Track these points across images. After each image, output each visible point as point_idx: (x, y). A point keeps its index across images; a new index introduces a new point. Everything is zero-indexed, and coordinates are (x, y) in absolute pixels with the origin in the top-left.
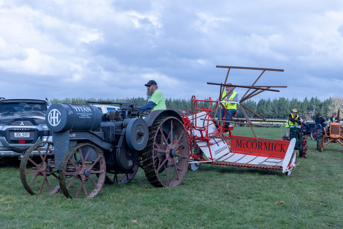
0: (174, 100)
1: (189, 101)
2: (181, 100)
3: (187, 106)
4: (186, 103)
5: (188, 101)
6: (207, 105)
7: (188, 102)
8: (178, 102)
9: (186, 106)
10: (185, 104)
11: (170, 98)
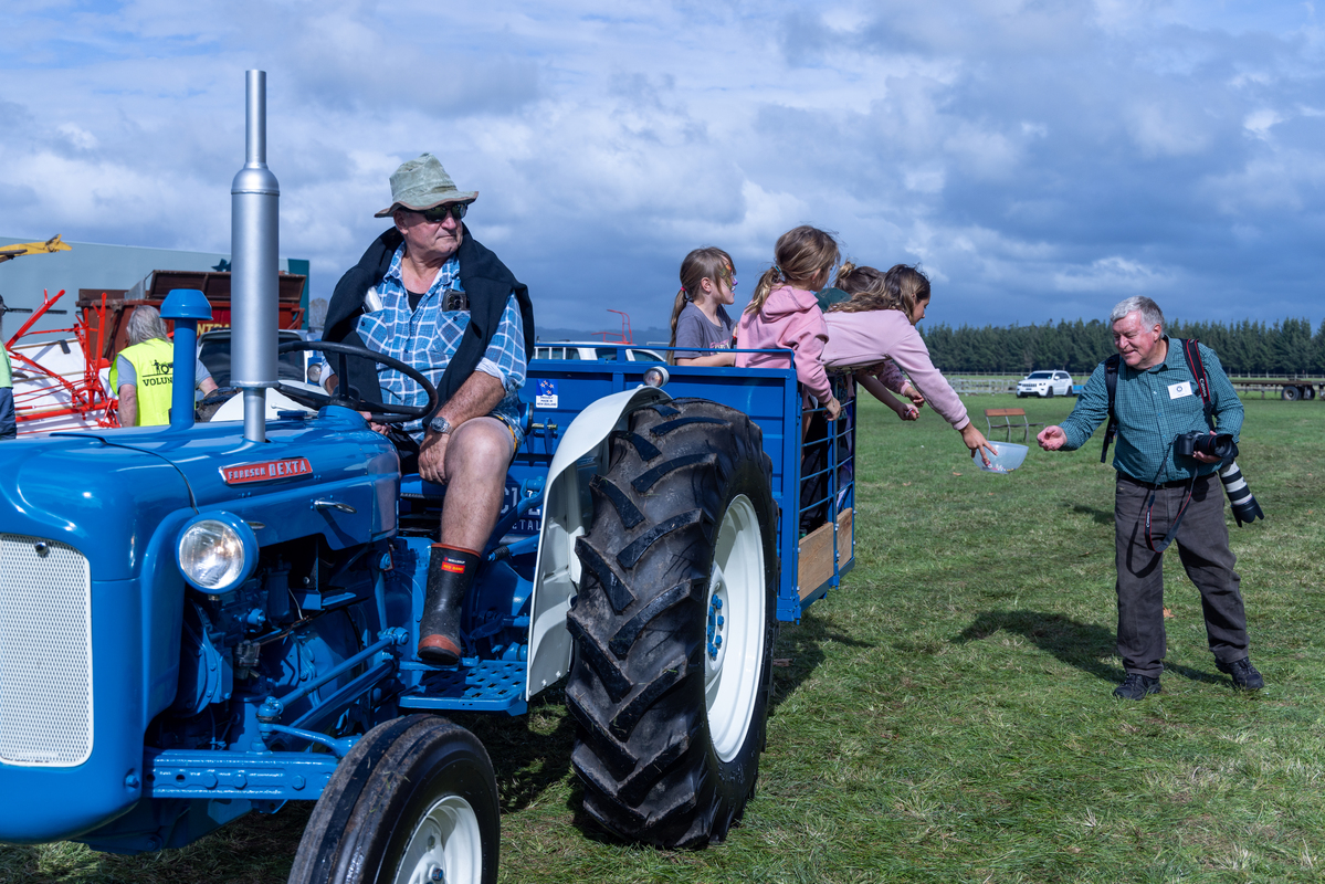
0: (1186, 326)
1: (1235, 327)
2: (1209, 325)
3: (1229, 342)
4: (1225, 333)
5: (1232, 326)
6: (1291, 337)
7: (1232, 331)
8: (1201, 330)
9: (1225, 342)
10: (1222, 336)
11: (1174, 320)
